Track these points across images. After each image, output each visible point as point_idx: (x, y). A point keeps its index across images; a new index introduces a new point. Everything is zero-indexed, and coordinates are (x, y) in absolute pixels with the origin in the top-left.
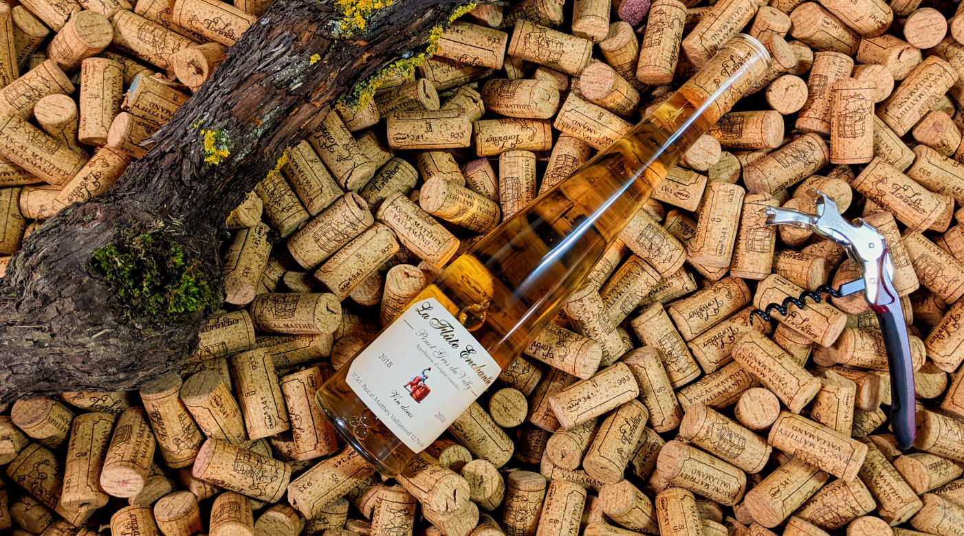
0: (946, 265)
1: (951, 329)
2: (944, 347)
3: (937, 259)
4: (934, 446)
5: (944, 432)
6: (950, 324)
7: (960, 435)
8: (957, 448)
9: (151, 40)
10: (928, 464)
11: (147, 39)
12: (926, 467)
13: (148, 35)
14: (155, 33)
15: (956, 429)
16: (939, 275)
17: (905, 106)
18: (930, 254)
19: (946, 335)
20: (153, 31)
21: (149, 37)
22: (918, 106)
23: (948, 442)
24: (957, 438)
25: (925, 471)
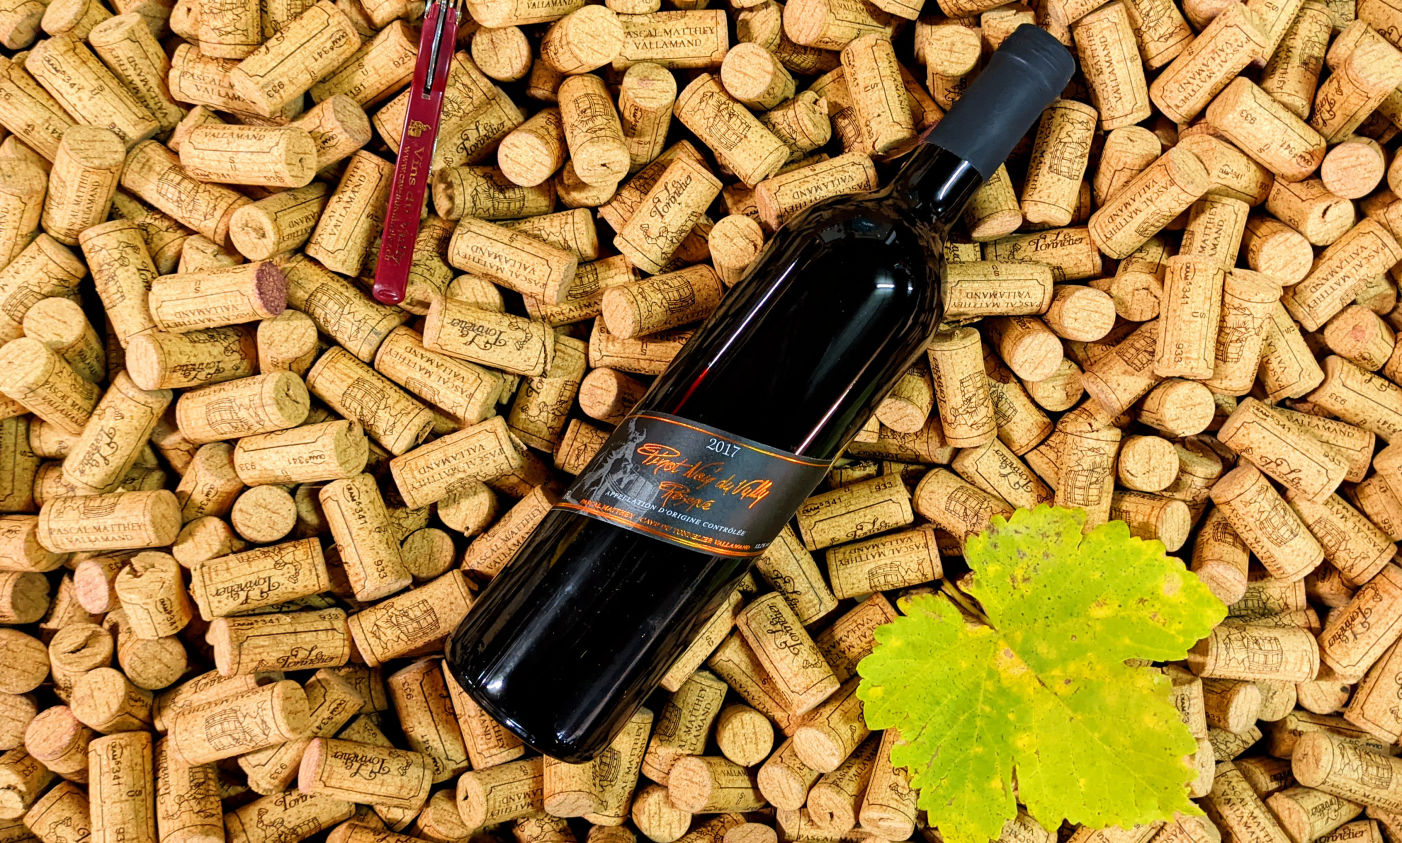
0: (1352, 535)
1: (1358, 628)
2: (1347, 654)
3: (1341, 524)
4: (1323, 783)
5: (1338, 766)
6: (1356, 622)
7: (1360, 771)
8: (1354, 788)
9: (175, 198)
10: (1310, 808)
11: (170, 196)
12: (1307, 812)
13: (171, 190)
14: (182, 188)
15: (1356, 763)
16: (1342, 548)
17: (1321, 290)
18: (1330, 517)
19: (1351, 637)
20: (179, 184)
21: (172, 192)
22: (1339, 292)
23: (1343, 781)
24: (1355, 776)
25: (1305, 818)
